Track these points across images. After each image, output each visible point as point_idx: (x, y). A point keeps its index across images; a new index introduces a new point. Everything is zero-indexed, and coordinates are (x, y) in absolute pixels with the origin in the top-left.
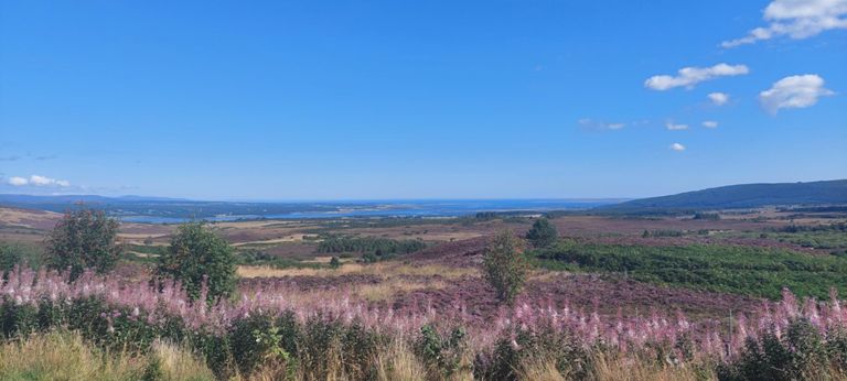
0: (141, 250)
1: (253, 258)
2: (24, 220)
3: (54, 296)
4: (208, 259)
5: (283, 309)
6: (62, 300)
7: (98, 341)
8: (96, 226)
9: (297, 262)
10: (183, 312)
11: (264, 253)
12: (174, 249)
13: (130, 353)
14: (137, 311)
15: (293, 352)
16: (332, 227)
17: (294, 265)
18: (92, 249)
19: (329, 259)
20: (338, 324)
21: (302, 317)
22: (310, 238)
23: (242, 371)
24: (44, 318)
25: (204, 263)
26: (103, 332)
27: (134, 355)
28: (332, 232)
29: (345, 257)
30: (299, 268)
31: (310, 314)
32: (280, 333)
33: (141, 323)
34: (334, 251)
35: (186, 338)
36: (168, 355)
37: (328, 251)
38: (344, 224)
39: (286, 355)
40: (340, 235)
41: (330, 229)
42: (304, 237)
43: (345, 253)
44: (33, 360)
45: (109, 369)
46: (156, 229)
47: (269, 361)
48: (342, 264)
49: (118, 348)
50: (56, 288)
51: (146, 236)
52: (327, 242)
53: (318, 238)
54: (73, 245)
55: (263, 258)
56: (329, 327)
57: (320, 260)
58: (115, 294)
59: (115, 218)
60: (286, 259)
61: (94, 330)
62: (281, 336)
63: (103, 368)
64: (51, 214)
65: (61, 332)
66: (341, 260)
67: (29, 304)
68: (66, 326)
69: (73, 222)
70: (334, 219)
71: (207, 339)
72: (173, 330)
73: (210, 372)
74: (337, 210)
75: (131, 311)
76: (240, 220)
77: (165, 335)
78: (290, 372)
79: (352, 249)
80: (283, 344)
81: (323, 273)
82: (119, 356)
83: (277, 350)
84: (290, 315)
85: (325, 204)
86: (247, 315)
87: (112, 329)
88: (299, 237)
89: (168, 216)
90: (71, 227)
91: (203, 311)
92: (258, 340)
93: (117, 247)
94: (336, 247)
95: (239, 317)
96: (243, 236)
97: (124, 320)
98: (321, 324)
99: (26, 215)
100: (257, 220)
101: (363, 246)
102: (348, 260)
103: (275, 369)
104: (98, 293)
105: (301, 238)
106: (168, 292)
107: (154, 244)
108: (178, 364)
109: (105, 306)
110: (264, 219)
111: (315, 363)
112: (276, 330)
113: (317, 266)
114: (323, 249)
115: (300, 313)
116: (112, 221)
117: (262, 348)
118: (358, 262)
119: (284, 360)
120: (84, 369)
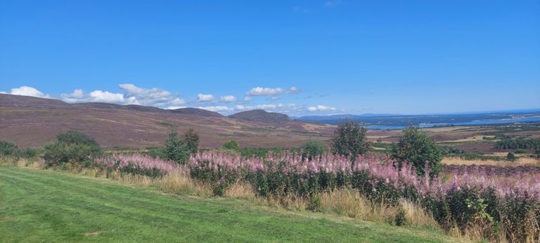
0: (376, 145)
1: (447, 152)
2: (316, 129)
3: (343, 169)
4: (423, 151)
5: (485, 186)
6: (347, 171)
7: (367, 196)
8: (355, 131)
9: (479, 155)
10: (415, 183)
11: (454, 149)
12: (401, 145)
13: (386, 205)
14: (388, 181)
15: (497, 217)
16: (506, 130)
17: (478, 157)
18: (354, 144)
19: (506, 154)
20: (533, 201)
21: (501, 193)
22: (489, 139)
23: (459, 225)
24: (340, 181)
25: (421, 154)
26: (370, 191)
27: (388, 207)
28: (506, 134)
29: (519, 152)
30: (483, 160)
31: (508, 192)
32: (485, 203)
33: (391, 188)
34: (509, 148)
35: (418, 199)
36: (409, 208)
37: (505, 148)
38: (517, 128)
39: (491, 219)
40: (514, 136)
41: (505, 132)
42: (484, 138)
43: (519, 150)
44: (336, 202)
45: (375, 213)
46: (383, 133)
47: (478, 221)
48: (518, 158)
49: (379, 201)
50: (345, 165)
51: (378, 137)
52: (504, 141)
53: (495, 138)
54: (343, 142)
55: (454, 152)
56: (525, 202)
57: (498, 154)
58: (375, 170)
59: (364, 127)
60: (471, 153)
61: (365, 189)
62: (487, 205)
63: (372, 211)
64: (328, 126)
65: (349, 189)
66: (516, 155)
67: (332, 173)
68: (350, 186)
69: (342, 129)
70: (508, 124)
71: (432, 202)
72: (411, 194)
73: (436, 222)
74: (510, 118)
75: (384, 180)
76: (435, 127)
77: (405, 196)
78: (495, 231)
79: (525, 147)
80: (488, 211)
81: (503, 164)
82: (380, 206)
83: (484, 215)
84: (491, 191)
85: (499, 113)
86: (459, 188)
87: (375, 190)
88: (480, 138)
89: (390, 125)
90: (342, 132)
91: (427, 183)
92: (469, 206)
93: (367, 143)
94: (511, 146)
95: (453, 189)
96: (439, 137)
97: (381, 184)
98: (517, 200)
99: (317, 126)
100: (447, 126)
101: (535, 145)
102: (523, 155)
103: (483, 227)
104: (366, 168)
105: (482, 139)
106: (404, 170)
107: (383, 142)
108: (415, 214)
109: (370, 176)
110: (452, 126)
111: (515, 226)
112: (482, 200)
113: (497, 159)
114: (501, 147)
115: (500, 190)
116: (362, 128)
117: (472, 211)
118: (531, 156)
119: (489, 222)
120: (362, 211)
